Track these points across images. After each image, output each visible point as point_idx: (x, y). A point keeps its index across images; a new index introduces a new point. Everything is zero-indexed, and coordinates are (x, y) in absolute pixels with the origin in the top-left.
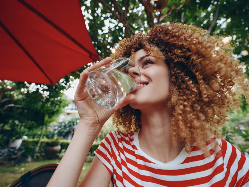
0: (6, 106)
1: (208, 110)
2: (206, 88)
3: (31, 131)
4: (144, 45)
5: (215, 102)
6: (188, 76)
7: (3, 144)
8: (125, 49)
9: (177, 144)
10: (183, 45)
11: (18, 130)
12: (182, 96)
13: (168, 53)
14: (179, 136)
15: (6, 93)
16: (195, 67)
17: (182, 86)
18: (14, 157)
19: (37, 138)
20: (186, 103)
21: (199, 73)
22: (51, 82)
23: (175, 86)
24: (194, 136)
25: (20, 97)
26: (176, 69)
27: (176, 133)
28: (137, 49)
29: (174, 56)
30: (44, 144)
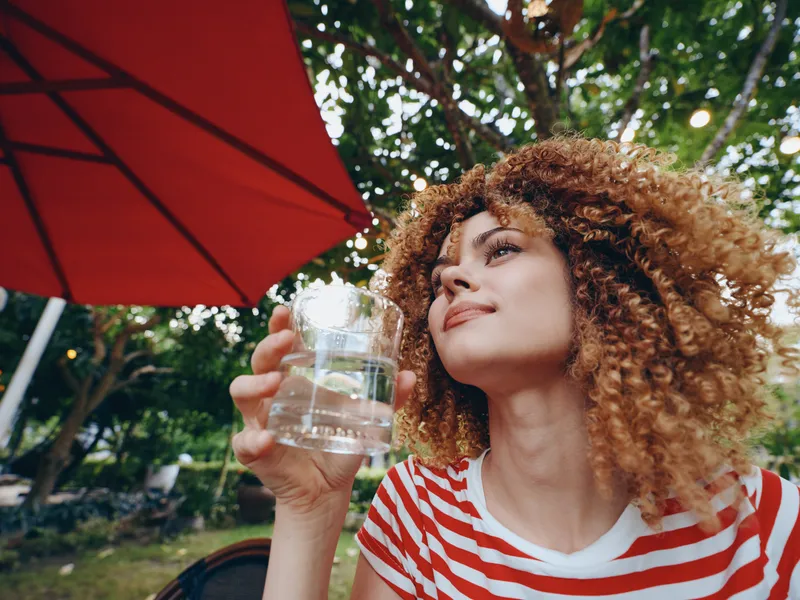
0: (136, 374)
1: (700, 382)
2: (686, 314)
3: (200, 440)
4: (490, 201)
5: (722, 356)
6: (629, 283)
7: (132, 479)
8: (435, 213)
9: (611, 491)
10: (606, 193)
11: (167, 437)
12: (614, 342)
13: (563, 219)
14: (615, 465)
15: (134, 337)
16: (648, 254)
17: (612, 313)
18: (159, 515)
19: (218, 459)
20: (627, 364)
21: (663, 273)
22: (244, 299)
23: (589, 313)
24: (666, 464)
25: (169, 344)
26: (588, 263)
27: (605, 458)
28: (469, 213)
29: (582, 225)
30: (236, 478)
